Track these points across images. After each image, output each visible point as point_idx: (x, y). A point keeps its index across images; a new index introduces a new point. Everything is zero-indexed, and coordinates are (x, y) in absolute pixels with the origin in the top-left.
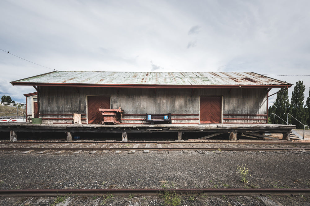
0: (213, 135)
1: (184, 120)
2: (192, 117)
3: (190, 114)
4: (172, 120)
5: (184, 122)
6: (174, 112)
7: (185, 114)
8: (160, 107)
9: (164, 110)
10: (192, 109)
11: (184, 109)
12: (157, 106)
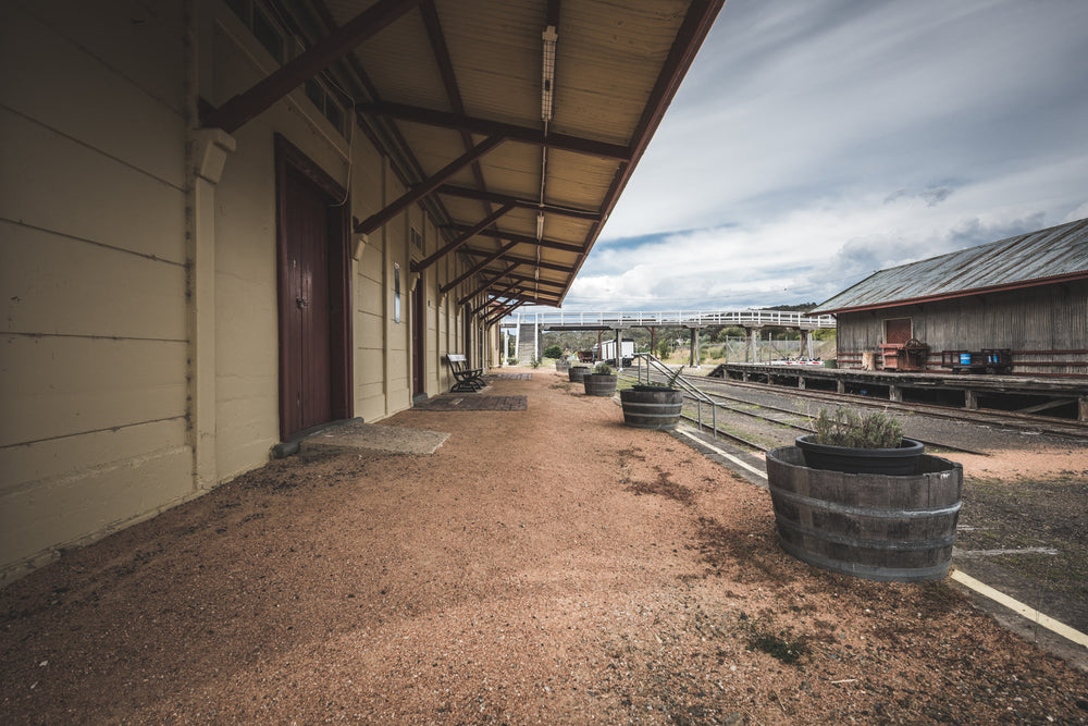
0: (1046, 406)
1: (1047, 365)
2: (1069, 359)
3: (1064, 348)
4: (1020, 364)
5: (1049, 371)
6: (1023, 345)
7: (1050, 349)
8: (993, 334)
9: (1002, 340)
10: (1067, 335)
11: (1047, 337)
12: (988, 332)
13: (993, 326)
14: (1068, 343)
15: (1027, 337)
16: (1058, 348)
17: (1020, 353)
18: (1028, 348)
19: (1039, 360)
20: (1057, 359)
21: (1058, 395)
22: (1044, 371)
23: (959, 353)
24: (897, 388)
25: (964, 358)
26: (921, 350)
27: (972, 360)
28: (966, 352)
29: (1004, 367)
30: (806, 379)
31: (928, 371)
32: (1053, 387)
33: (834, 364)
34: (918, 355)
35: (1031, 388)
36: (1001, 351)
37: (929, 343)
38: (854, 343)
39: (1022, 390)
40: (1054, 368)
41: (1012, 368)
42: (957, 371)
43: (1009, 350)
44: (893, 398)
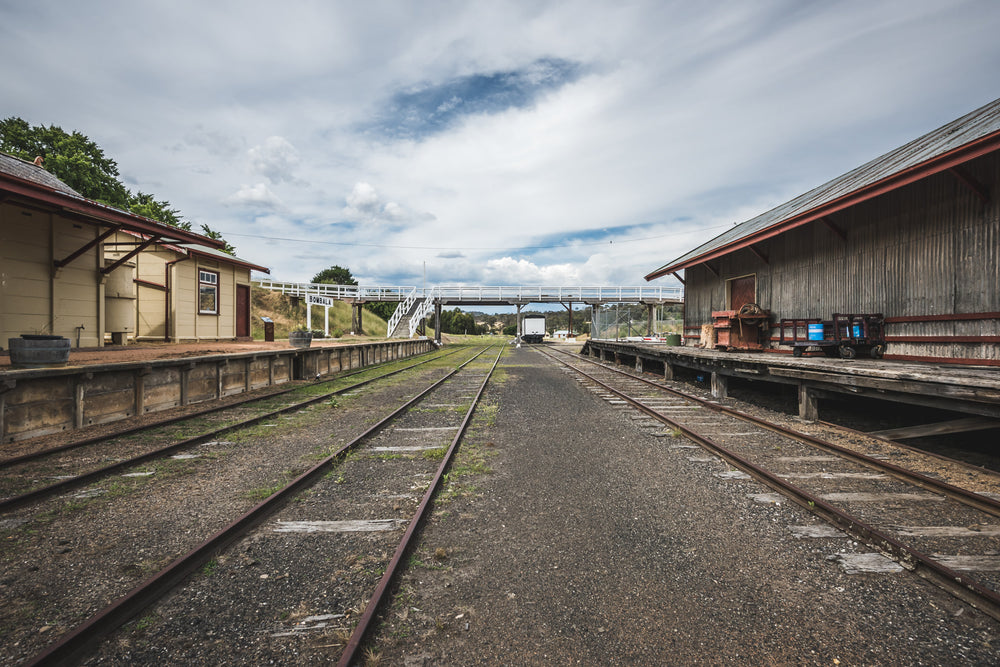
2: (986, 330)
3: (978, 310)
4: (897, 341)
5: (946, 352)
6: (904, 306)
7: (950, 311)
8: (858, 290)
9: (870, 300)
10: (983, 284)
11: (946, 289)
12: (850, 287)
13: (858, 277)
14: (986, 299)
15: (911, 293)
16: (966, 309)
17: (898, 321)
18: (912, 310)
19: (929, 333)
20: (964, 330)
21: (963, 409)
22: (940, 352)
23: (808, 322)
24: (721, 376)
25: (815, 331)
26: (761, 320)
27: (825, 334)
28: (818, 321)
29: (869, 348)
30: (643, 360)
31: (773, 351)
32: (953, 392)
33: (676, 341)
34: (758, 328)
35: (906, 389)
36: (866, 317)
37: (774, 310)
38: (699, 313)
39: (888, 392)
40: (957, 348)
41: (885, 348)
42: (800, 352)
43: (880, 316)
44: (714, 392)
